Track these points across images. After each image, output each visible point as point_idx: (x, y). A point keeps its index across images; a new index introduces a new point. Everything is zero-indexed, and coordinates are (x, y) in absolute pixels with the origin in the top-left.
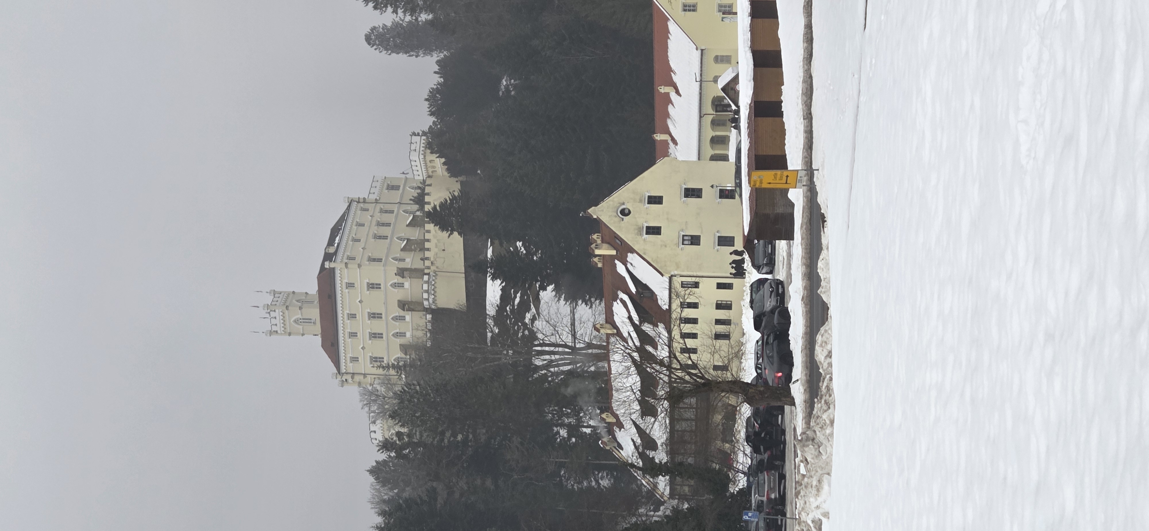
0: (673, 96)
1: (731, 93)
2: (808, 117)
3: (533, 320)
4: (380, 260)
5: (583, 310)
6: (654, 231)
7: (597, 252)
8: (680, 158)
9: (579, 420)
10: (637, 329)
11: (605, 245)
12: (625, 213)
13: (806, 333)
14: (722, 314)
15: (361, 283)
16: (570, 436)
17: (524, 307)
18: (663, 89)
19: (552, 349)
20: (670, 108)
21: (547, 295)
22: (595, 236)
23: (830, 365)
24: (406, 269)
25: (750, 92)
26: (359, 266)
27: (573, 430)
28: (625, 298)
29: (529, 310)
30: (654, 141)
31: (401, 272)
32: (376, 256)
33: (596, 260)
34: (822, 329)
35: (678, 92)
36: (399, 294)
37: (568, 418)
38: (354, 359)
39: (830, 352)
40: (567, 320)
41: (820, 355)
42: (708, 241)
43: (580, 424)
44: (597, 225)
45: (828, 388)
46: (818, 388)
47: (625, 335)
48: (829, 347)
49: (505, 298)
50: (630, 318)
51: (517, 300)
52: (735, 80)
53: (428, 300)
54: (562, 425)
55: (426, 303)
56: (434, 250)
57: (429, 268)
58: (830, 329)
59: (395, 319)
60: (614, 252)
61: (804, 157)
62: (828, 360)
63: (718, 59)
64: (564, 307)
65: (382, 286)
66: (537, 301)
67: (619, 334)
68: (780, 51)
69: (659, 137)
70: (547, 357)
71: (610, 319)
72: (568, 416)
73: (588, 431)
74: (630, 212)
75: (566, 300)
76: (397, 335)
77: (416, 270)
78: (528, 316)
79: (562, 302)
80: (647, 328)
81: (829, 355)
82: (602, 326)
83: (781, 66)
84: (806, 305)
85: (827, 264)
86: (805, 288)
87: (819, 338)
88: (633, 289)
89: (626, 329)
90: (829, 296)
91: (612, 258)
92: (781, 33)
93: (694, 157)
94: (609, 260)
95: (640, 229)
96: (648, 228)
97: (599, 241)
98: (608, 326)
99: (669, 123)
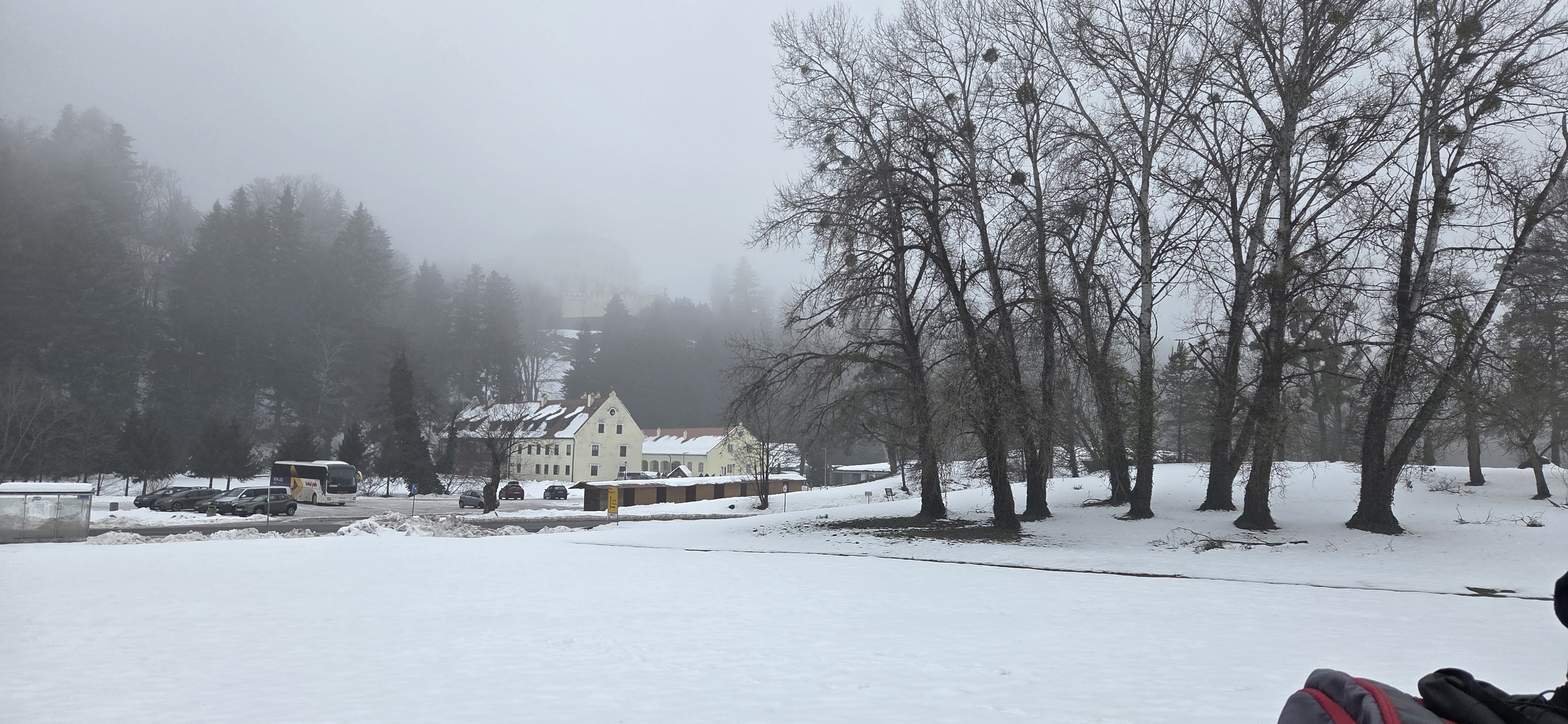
0: (682, 439)
1: (677, 473)
2: (653, 518)
3: (554, 357)
5: (558, 387)
6: (601, 429)
7: (589, 396)
8: (644, 444)
9: (490, 385)
10: (544, 419)
11: (593, 400)
12: (612, 412)
13: (525, 519)
14: (551, 469)
16: (481, 379)
17: (563, 351)
18: (685, 433)
19: (535, 368)
20: (675, 437)
21: (568, 366)
22: (599, 395)
23: (501, 534)
25: (672, 485)
27: (484, 381)
28: (562, 412)
29: (560, 354)
30: (656, 429)
33: (585, 395)
34: (523, 529)
35: (684, 442)
37: (492, 378)
39: (509, 534)
40: (552, 377)
41: (508, 528)
42: (595, 460)
43: (488, 385)
44: (605, 397)
45: (487, 534)
46: (487, 528)
47: (540, 412)
48: (512, 533)
49: (568, 341)
50: (550, 415)
51: (566, 348)
52: (684, 476)
53: (567, 295)
54: (487, 374)
55: (565, 294)
56: (597, 299)
57: (587, 296)
58: (523, 534)
60: (589, 406)
61: (629, 516)
62: (504, 533)
63: (701, 465)
64: (560, 375)
66: (565, 360)
67: (541, 408)
68: (695, 500)
69: (659, 431)
70: (530, 365)
71: (550, 403)
72: (493, 378)
73: (484, 389)
74: (612, 415)
75: (565, 377)
78: (556, 354)
79: (564, 374)
80: (544, 425)
81: (507, 534)
82: (546, 398)
83: (687, 501)
84: (542, 519)
85: (562, 531)
86: (552, 518)
87: (517, 528)
88: (567, 417)
89: (544, 413)
90: (543, 533)
91: (586, 405)
92: (705, 501)
93: (644, 452)
94: (584, 403)
95: (602, 421)
96: (603, 425)
97: (596, 397)
98: (546, 402)
99: (667, 436)
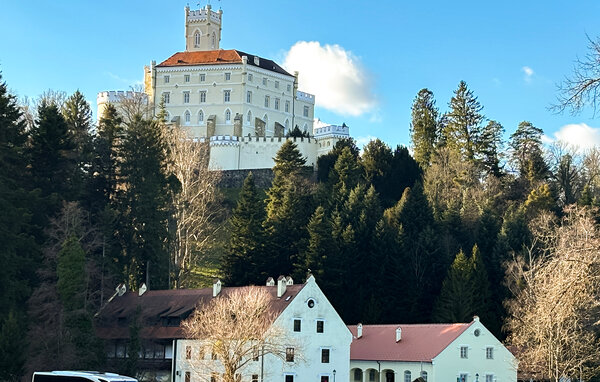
4: (249, 101)
6: (297, 327)
7: (279, 282)
11: (285, 288)
12: (311, 303)
15: (229, 85)
22: (291, 280)
24: (241, 122)
26: (244, 84)
31: (239, 118)
32: (253, 98)
33: (273, 281)
36: (221, 116)
38: (167, 79)
42: (290, 368)
53: (217, 139)
55: (214, 138)
56: (257, 144)
57: (243, 140)
59: (201, 113)
60: (279, 295)
65: (227, 103)
74: (311, 307)
76: (188, 114)
77: (241, 130)
95: (298, 316)
96: (299, 321)
97: (288, 284)
